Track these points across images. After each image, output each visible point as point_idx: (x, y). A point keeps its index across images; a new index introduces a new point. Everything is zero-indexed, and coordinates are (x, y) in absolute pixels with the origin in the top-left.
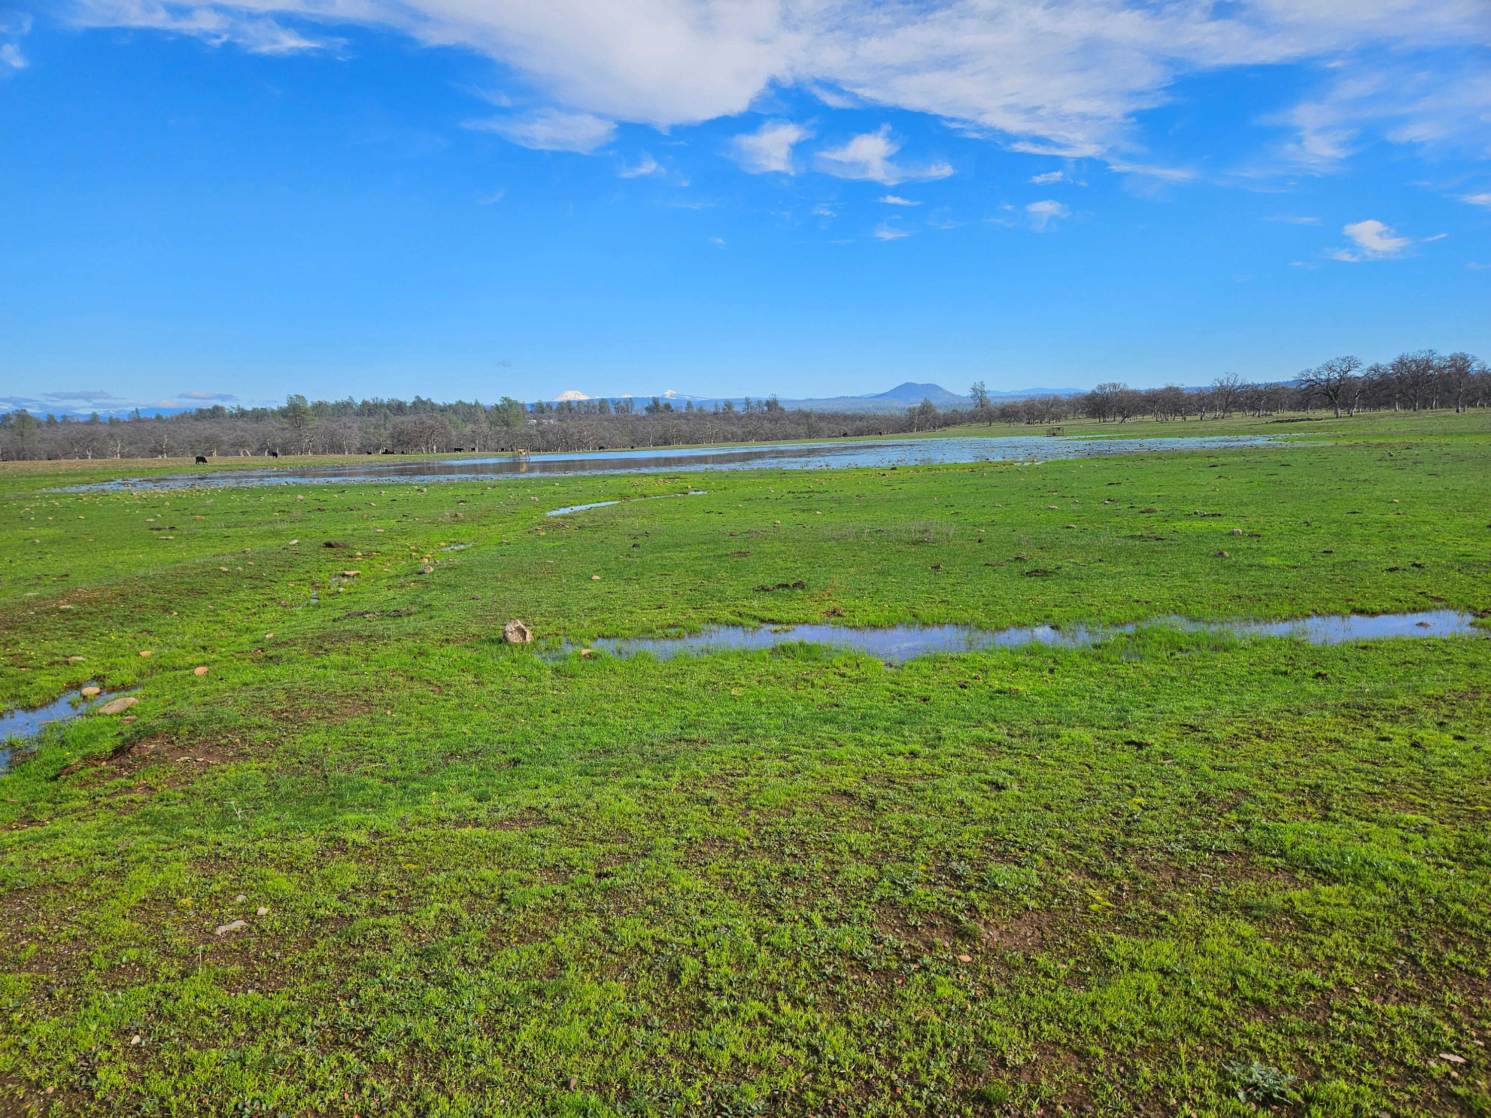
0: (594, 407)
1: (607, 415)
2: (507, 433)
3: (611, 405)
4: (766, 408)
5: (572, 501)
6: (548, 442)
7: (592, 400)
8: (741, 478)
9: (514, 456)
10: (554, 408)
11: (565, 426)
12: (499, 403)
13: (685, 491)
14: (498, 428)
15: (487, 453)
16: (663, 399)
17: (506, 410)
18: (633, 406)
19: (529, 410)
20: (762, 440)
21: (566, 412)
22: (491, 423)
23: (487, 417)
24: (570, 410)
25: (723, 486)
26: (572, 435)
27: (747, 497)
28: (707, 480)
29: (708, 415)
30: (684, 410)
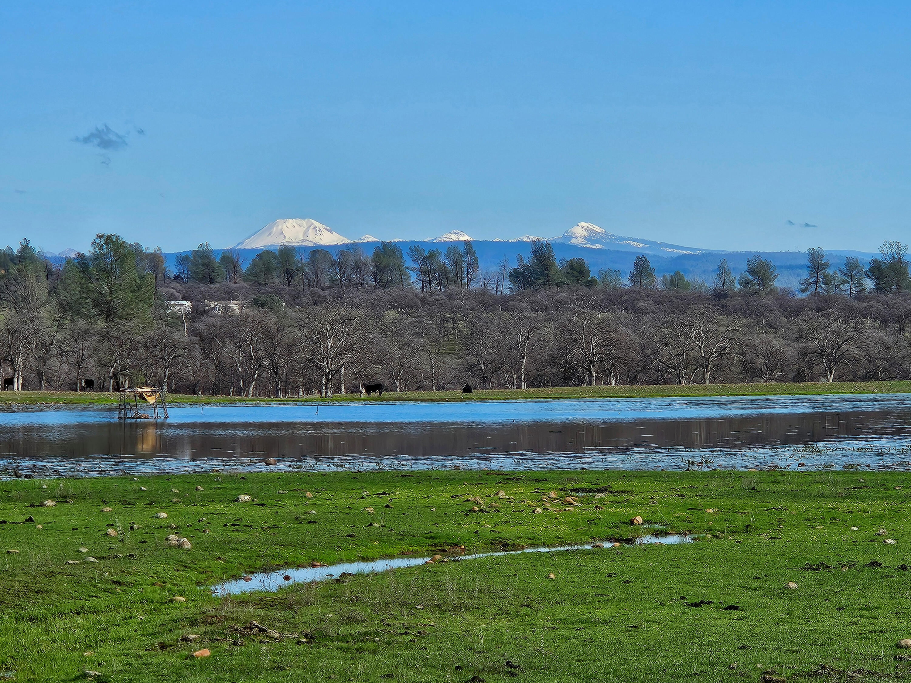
0: (358, 267)
1: (394, 291)
2: (106, 336)
3: (409, 263)
4: (869, 284)
5: (287, 553)
6: (220, 367)
7: (354, 246)
8: (795, 496)
9: (122, 407)
10: (244, 267)
11: (271, 320)
12: (88, 250)
13: (625, 531)
14: (82, 323)
15: (43, 393)
16: (565, 246)
17: (107, 272)
18: (474, 265)
19: (173, 270)
20: (855, 378)
21: (277, 280)
22: (64, 308)
23: (52, 291)
24: (289, 274)
25: (740, 520)
26: (291, 347)
27: (813, 558)
28: (694, 499)
29: (699, 298)
30: (625, 282)
